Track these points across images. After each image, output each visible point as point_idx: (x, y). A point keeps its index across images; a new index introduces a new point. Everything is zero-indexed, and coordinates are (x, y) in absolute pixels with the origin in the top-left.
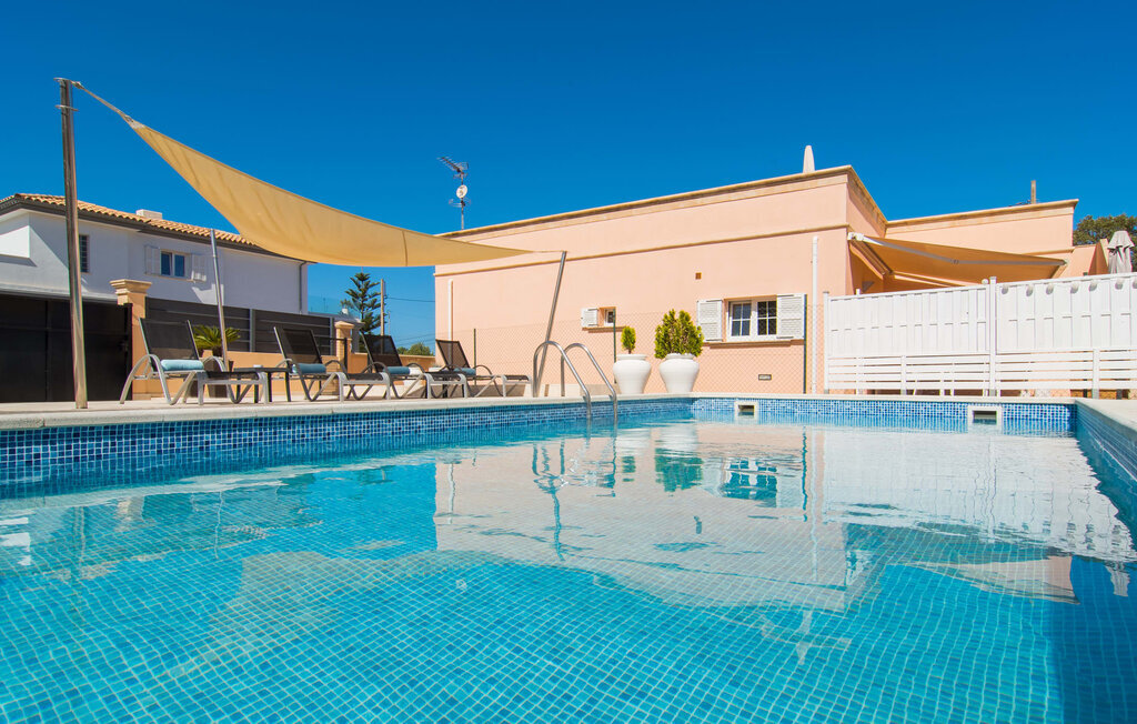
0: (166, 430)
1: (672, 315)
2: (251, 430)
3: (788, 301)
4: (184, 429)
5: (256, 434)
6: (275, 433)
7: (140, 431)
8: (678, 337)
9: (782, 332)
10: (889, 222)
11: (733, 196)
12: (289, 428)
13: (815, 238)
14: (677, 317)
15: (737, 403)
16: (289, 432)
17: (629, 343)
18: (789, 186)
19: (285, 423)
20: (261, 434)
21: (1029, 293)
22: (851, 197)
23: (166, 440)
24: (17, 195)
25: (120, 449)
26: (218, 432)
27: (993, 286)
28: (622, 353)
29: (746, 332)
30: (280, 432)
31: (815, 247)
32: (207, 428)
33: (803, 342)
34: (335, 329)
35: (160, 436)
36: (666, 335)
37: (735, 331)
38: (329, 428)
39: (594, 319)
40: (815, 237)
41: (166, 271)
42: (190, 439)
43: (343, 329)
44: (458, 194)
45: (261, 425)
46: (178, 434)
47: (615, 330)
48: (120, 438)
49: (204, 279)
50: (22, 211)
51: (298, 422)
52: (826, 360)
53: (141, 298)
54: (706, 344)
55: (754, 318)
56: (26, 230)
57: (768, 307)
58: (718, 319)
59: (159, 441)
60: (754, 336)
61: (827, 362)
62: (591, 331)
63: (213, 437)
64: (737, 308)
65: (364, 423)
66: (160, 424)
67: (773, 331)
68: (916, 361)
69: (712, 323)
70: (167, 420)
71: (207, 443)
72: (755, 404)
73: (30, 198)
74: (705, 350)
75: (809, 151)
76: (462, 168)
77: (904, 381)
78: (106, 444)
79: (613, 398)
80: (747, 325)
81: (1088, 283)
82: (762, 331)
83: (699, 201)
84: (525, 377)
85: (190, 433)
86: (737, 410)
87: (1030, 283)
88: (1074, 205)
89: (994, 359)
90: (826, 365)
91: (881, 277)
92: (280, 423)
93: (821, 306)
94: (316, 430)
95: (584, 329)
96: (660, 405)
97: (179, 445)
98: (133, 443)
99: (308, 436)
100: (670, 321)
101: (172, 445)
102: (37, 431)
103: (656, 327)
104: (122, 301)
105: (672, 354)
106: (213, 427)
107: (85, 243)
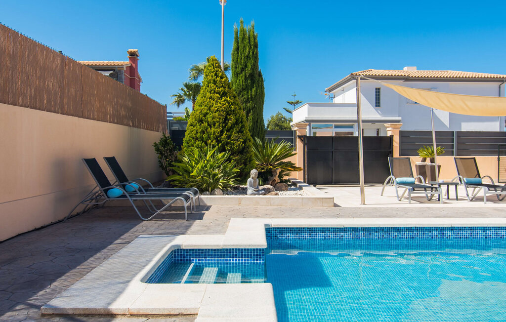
0: (381, 230)
2: (413, 232)
4: (387, 230)
5: (415, 234)
6: (424, 234)
7: (372, 230)
12: (430, 232)
16: (430, 234)
19: (428, 230)
20: (417, 234)
23: (381, 234)
24: (352, 74)
25: (366, 236)
26: (400, 232)
30: (426, 234)
32: (396, 230)
35: (379, 232)
38: (450, 233)
42: (389, 234)
45: (417, 230)
46: (385, 232)
48: (366, 232)
51: (434, 230)
59: (379, 234)
63: (398, 234)
65: (469, 232)
66: (379, 228)
70: (381, 226)
71: (396, 236)
73: (356, 75)
78: (361, 234)
85: (389, 232)
92: (426, 230)
94: (443, 234)
97: (385, 236)
98: (370, 234)
99: (439, 236)
101: (383, 236)
102: (342, 228)
104: (389, 134)
106: (398, 230)
107: (379, 92)
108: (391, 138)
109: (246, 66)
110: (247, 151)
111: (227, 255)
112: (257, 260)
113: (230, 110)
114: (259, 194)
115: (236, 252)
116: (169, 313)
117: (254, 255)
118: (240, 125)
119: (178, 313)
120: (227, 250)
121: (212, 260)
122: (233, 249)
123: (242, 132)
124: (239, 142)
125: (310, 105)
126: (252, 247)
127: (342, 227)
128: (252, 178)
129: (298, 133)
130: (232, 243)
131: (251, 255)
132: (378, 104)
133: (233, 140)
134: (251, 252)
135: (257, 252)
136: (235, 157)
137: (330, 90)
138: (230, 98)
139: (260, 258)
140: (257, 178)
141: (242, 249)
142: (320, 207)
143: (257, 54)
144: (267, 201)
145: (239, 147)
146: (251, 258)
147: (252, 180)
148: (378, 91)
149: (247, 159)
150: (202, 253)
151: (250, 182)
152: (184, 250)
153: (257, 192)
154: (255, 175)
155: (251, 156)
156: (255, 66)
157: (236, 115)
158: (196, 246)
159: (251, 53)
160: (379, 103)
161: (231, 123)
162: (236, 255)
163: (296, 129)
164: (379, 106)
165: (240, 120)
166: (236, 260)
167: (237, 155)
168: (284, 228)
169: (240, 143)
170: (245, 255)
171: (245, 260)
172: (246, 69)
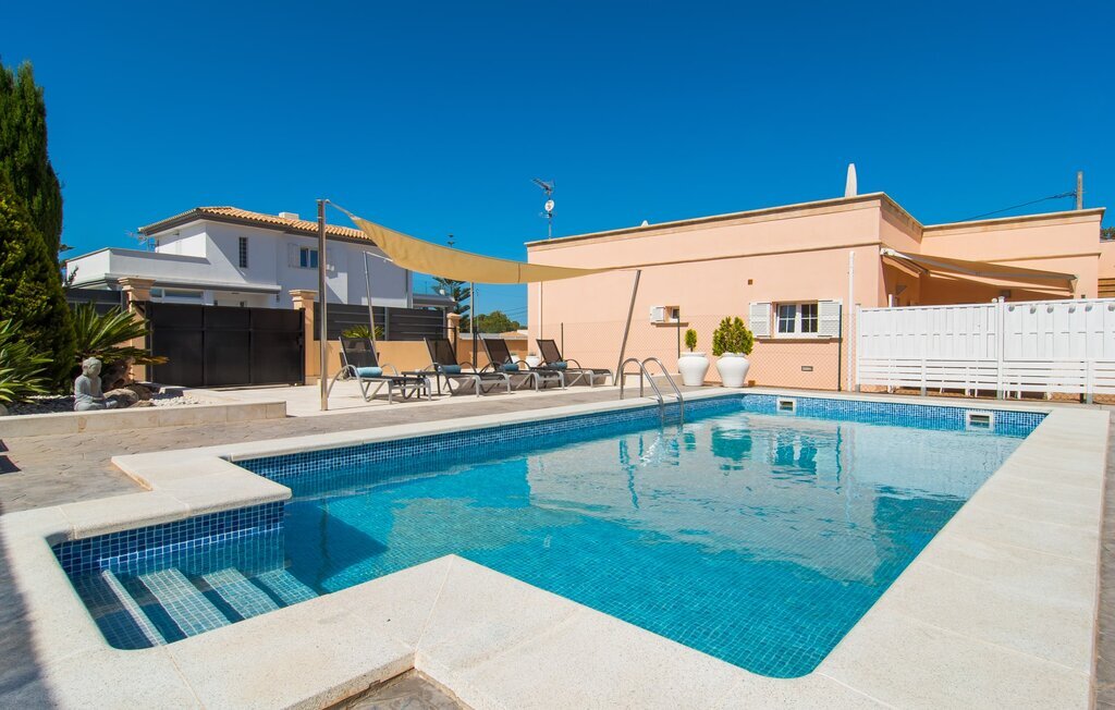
1: (728, 320)
3: (826, 304)
6: (470, 440)
7: (404, 444)
8: (733, 339)
9: (821, 332)
10: (926, 227)
11: (780, 215)
13: (852, 253)
14: (732, 322)
15: (779, 400)
17: (691, 341)
18: (830, 209)
21: (1032, 311)
22: (884, 216)
23: (416, 448)
24: (198, 209)
25: (395, 455)
27: (1000, 304)
28: (685, 351)
29: (791, 330)
31: (851, 260)
32: (436, 439)
33: (840, 340)
34: (447, 320)
35: (414, 446)
36: (723, 338)
37: (782, 329)
38: (498, 435)
39: (661, 316)
40: (852, 251)
41: (304, 263)
43: (453, 319)
44: (547, 208)
45: (462, 435)
47: (679, 325)
49: (333, 269)
50: (201, 221)
51: (482, 432)
52: (857, 360)
53: (311, 303)
54: (757, 340)
55: (798, 318)
56: (203, 236)
57: (810, 309)
58: (767, 320)
59: (413, 449)
60: (798, 333)
61: (858, 362)
62: (658, 325)
64: (784, 310)
65: (518, 430)
67: (814, 329)
68: (933, 364)
69: (761, 322)
72: (794, 401)
73: (206, 211)
74: (756, 346)
75: (852, 169)
76: (549, 186)
77: (924, 380)
79: (680, 399)
80: (792, 324)
81: (1085, 305)
82: (805, 329)
83: (751, 219)
84: (607, 371)
86: (778, 404)
87: (1034, 303)
88: (1102, 213)
89: (1001, 365)
90: (857, 365)
91: (917, 276)
93: (854, 315)
94: (491, 437)
95: (652, 324)
96: (716, 402)
98: (401, 451)
99: (486, 440)
100: (726, 325)
102: (360, 446)
103: (714, 330)
104: (297, 306)
105: (727, 353)
106: (439, 438)
107: (245, 244)
108: (302, 312)
109: (15, 146)
110: (61, 321)
111: (199, 530)
112: (269, 528)
113: (10, 231)
114: (105, 408)
115: (221, 520)
116: (344, 697)
117: (262, 518)
118: (38, 265)
119: (366, 687)
120: (198, 519)
121: (158, 551)
122: (214, 515)
123: (44, 280)
124: (39, 301)
125: (115, 252)
126: (258, 503)
127: (360, 444)
128: (88, 375)
129: (131, 297)
130: (213, 502)
131: (256, 519)
132: (243, 263)
133: (22, 296)
134: (256, 514)
135: (269, 511)
136: (27, 331)
137: (149, 232)
138: (6, 203)
139: (275, 521)
140: (100, 376)
141: (236, 511)
142: (262, 421)
143: (43, 126)
144: (150, 420)
145: (39, 312)
146: (255, 525)
147: (88, 381)
148: (243, 242)
149: (60, 337)
150: (133, 538)
151: (83, 384)
152: (78, 542)
153: (101, 403)
154: (96, 369)
155: (69, 331)
156: (39, 151)
157: (26, 243)
158: (117, 525)
159: (28, 122)
160: (245, 262)
161: (14, 259)
162: (221, 526)
163: (126, 288)
164: (245, 266)
165: (37, 254)
166: (222, 537)
167: (34, 329)
168: (257, 460)
169: (42, 305)
170: (242, 522)
171: (242, 533)
172: (16, 154)
